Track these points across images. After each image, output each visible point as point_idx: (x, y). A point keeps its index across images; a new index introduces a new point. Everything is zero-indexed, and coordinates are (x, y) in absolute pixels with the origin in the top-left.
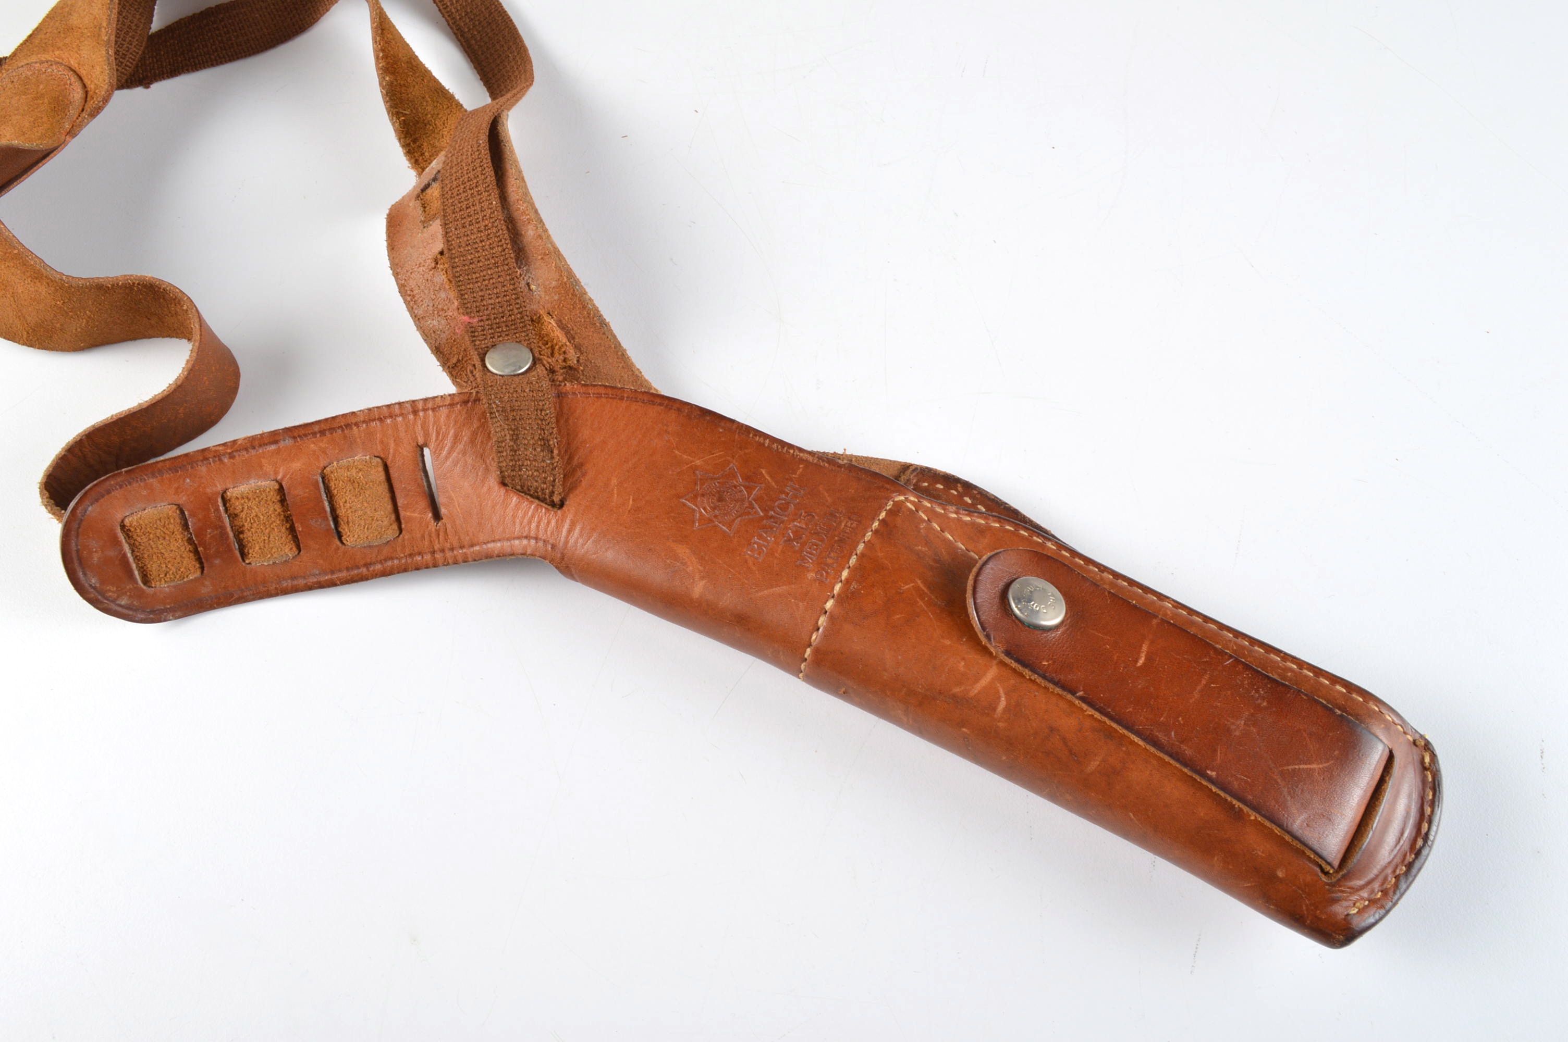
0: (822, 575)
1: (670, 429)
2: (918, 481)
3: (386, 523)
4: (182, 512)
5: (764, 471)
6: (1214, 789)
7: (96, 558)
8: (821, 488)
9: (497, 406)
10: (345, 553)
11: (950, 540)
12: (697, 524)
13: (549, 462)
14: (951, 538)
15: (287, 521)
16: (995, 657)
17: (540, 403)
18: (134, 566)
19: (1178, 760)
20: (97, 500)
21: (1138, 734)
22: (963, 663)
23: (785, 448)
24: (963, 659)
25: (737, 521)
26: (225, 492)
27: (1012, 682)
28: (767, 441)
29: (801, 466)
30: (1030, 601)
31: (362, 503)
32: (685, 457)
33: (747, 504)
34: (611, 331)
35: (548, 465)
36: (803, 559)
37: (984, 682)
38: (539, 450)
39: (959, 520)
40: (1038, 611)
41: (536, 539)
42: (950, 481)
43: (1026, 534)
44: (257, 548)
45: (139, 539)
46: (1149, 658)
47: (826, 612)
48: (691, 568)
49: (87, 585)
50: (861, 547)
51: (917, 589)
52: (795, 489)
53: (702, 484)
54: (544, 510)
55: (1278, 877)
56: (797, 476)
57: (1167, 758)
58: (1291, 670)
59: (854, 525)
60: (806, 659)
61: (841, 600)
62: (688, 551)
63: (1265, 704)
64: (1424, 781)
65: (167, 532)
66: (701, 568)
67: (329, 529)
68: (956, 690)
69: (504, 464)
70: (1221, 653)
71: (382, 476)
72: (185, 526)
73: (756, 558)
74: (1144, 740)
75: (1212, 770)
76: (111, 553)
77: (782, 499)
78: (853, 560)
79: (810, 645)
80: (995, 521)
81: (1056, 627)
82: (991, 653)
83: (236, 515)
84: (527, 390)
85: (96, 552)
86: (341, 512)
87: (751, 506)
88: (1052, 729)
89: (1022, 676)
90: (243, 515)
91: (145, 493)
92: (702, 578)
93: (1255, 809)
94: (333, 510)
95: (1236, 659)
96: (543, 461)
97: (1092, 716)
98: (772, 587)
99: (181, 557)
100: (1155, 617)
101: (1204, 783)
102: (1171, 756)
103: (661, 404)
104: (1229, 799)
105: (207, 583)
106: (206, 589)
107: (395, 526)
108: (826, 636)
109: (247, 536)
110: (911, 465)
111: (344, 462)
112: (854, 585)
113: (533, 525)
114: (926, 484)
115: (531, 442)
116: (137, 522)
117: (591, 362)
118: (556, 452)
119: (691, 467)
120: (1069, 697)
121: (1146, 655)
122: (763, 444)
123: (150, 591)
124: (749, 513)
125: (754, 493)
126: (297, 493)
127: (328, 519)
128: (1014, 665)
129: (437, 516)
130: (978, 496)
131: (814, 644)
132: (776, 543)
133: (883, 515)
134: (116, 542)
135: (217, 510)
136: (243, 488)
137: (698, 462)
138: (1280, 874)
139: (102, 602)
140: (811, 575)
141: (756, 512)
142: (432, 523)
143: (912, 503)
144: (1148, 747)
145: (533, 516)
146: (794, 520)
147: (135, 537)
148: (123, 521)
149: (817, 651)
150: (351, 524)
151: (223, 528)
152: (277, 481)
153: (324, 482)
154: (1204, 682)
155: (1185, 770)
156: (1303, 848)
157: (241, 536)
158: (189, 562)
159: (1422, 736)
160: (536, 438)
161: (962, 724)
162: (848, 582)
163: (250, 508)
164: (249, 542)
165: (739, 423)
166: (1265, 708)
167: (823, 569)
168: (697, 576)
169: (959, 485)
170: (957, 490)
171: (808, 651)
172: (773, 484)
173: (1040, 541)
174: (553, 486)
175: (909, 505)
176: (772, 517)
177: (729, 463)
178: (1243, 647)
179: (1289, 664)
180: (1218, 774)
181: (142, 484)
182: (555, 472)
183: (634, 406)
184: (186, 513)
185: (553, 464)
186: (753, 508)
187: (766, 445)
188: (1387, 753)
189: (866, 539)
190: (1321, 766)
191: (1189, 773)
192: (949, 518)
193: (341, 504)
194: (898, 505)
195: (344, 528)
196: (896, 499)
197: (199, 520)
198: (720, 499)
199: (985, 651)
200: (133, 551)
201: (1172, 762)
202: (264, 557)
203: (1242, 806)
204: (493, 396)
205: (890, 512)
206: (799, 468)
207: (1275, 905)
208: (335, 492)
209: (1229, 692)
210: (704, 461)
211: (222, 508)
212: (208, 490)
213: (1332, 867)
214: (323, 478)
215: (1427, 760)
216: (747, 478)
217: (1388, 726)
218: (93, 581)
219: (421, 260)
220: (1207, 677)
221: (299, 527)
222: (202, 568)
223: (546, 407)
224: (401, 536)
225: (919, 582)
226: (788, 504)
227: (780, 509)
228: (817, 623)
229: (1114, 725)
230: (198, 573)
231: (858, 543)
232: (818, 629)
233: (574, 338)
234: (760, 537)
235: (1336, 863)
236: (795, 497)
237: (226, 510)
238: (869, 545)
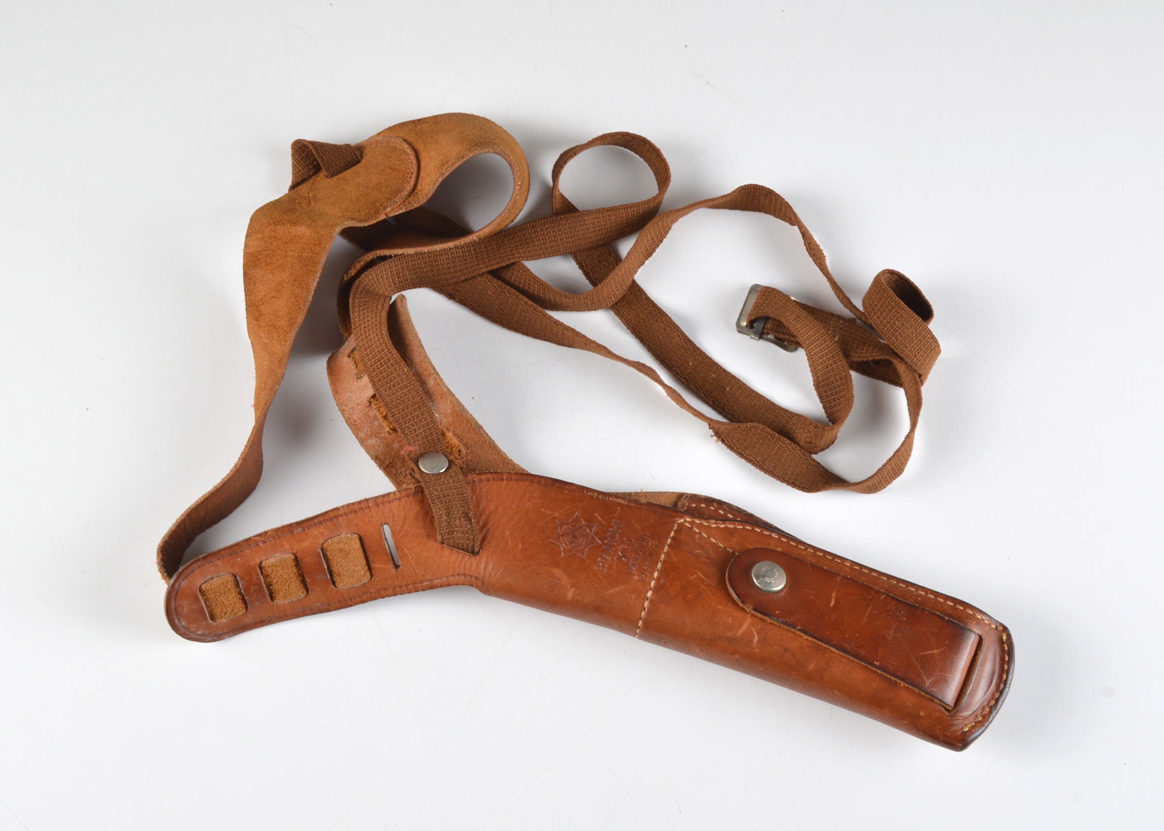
0: (642, 576)
1: (535, 495)
2: (689, 504)
3: (362, 573)
4: (235, 577)
5: (597, 515)
6: (879, 672)
7: (185, 610)
8: (633, 521)
9: (435, 495)
10: (337, 592)
11: (714, 543)
12: (563, 554)
13: (469, 527)
14: (714, 541)
15: (300, 577)
16: (749, 613)
17: (460, 490)
18: (206, 611)
19: (857, 658)
20: (186, 577)
21: (834, 646)
22: (731, 619)
23: (607, 498)
24: (731, 616)
25: (586, 549)
26: (261, 563)
27: (760, 625)
28: (595, 494)
29: (619, 508)
30: (765, 577)
31: (348, 563)
32: (548, 512)
33: (590, 538)
34: (484, 431)
35: (469, 529)
36: (630, 568)
37: (744, 627)
38: (463, 520)
39: (718, 527)
40: (770, 583)
41: (465, 575)
42: (709, 501)
43: (759, 530)
44: (282, 594)
45: (210, 596)
46: (836, 601)
47: (648, 599)
48: (564, 582)
49: (180, 626)
50: (663, 556)
51: (699, 577)
52: (618, 524)
53: (561, 528)
54: (468, 557)
55: (921, 716)
56: (617, 515)
57: (851, 658)
58: (921, 595)
59: (657, 543)
60: (639, 627)
61: (656, 590)
62: (560, 572)
63: (905, 619)
64: (1002, 650)
65: (226, 590)
66: (570, 581)
67: (327, 580)
68: (729, 634)
69: (443, 531)
70: (878, 592)
71: (358, 545)
72: (237, 585)
73: (602, 571)
74: (837, 649)
75: (877, 662)
76: (195, 607)
77: (611, 531)
78: (659, 566)
79: (641, 619)
80: (739, 525)
81: (782, 590)
82: (746, 611)
83: (268, 576)
84: (451, 482)
85: (186, 607)
86: (335, 569)
87: (593, 539)
88: (786, 650)
89: (764, 621)
90: (272, 576)
91: (213, 569)
92: (572, 587)
93: (903, 679)
94: (329, 567)
95: (887, 594)
96: (466, 527)
97: (807, 639)
98: (614, 587)
99: (234, 603)
100: (838, 575)
101: (874, 669)
102: (853, 656)
103: (527, 480)
104: (888, 676)
105: (249, 615)
106: (249, 619)
107: (368, 574)
108: (649, 613)
109: (275, 587)
110: (684, 494)
111: (336, 539)
112: (662, 581)
113: (462, 567)
114: (694, 505)
115: (458, 516)
116: (210, 587)
117: (474, 453)
118: (473, 520)
119: (553, 518)
120: (793, 630)
121: (835, 600)
122: (594, 497)
123: (215, 623)
124: (593, 543)
125: (593, 529)
126: (307, 560)
127: (326, 574)
128: (760, 615)
129: (397, 567)
130: (727, 509)
131: (643, 618)
132: (612, 560)
133: (672, 534)
134: (198, 600)
135: (257, 574)
136: (272, 560)
137: (556, 515)
138: (922, 714)
139: (188, 634)
140: (636, 578)
141: (597, 542)
142: (393, 571)
143: (689, 522)
144: (840, 653)
145: (461, 561)
146: (620, 544)
147: (207, 595)
148: (200, 587)
149: (645, 622)
150: (341, 576)
151: (261, 584)
152: (293, 554)
153: (322, 552)
154: (869, 611)
155: (863, 663)
156: (932, 698)
157: (271, 587)
158: (240, 605)
159: (1001, 624)
160: (460, 513)
161: (734, 653)
162: (658, 579)
163: (277, 571)
164: (276, 590)
165: (576, 485)
166: (905, 621)
167: (643, 573)
168: (569, 587)
169: (715, 503)
170: (714, 507)
171: (640, 622)
172: (604, 522)
173: (768, 533)
174: (474, 542)
175: (687, 524)
176: (607, 544)
177: (575, 512)
178: (893, 585)
179: (920, 592)
180: (880, 663)
181: (211, 564)
182: (474, 533)
183: (511, 483)
184: (238, 578)
185: (472, 528)
186: (594, 539)
187: (595, 497)
188: (977, 638)
189: (665, 551)
190: (939, 651)
191: (865, 665)
192: (712, 528)
193: (335, 564)
194: (681, 526)
195: (337, 579)
196: (679, 522)
197: (246, 581)
198: (574, 537)
199: (743, 610)
200: (205, 603)
201: (855, 660)
202: (286, 598)
203: (896, 679)
204: (431, 489)
205: (677, 532)
206: (617, 510)
207: (922, 732)
208: (331, 557)
209: (884, 615)
210: (560, 513)
211: (260, 572)
212: (251, 564)
213: (950, 707)
214: (322, 550)
215: (1004, 638)
216: (587, 520)
217: (979, 622)
218: (183, 623)
219: (359, 401)
220: (871, 607)
221: (308, 580)
222: (246, 607)
223: (464, 491)
224: (372, 579)
225: (700, 574)
226: (615, 534)
227: (611, 538)
228: (643, 605)
229: (820, 643)
230: (244, 611)
231: (660, 554)
232: (645, 609)
233: (462, 440)
234: (602, 557)
235: (952, 704)
236: (618, 528)
237: (262, 573)
238: (667, 554)
